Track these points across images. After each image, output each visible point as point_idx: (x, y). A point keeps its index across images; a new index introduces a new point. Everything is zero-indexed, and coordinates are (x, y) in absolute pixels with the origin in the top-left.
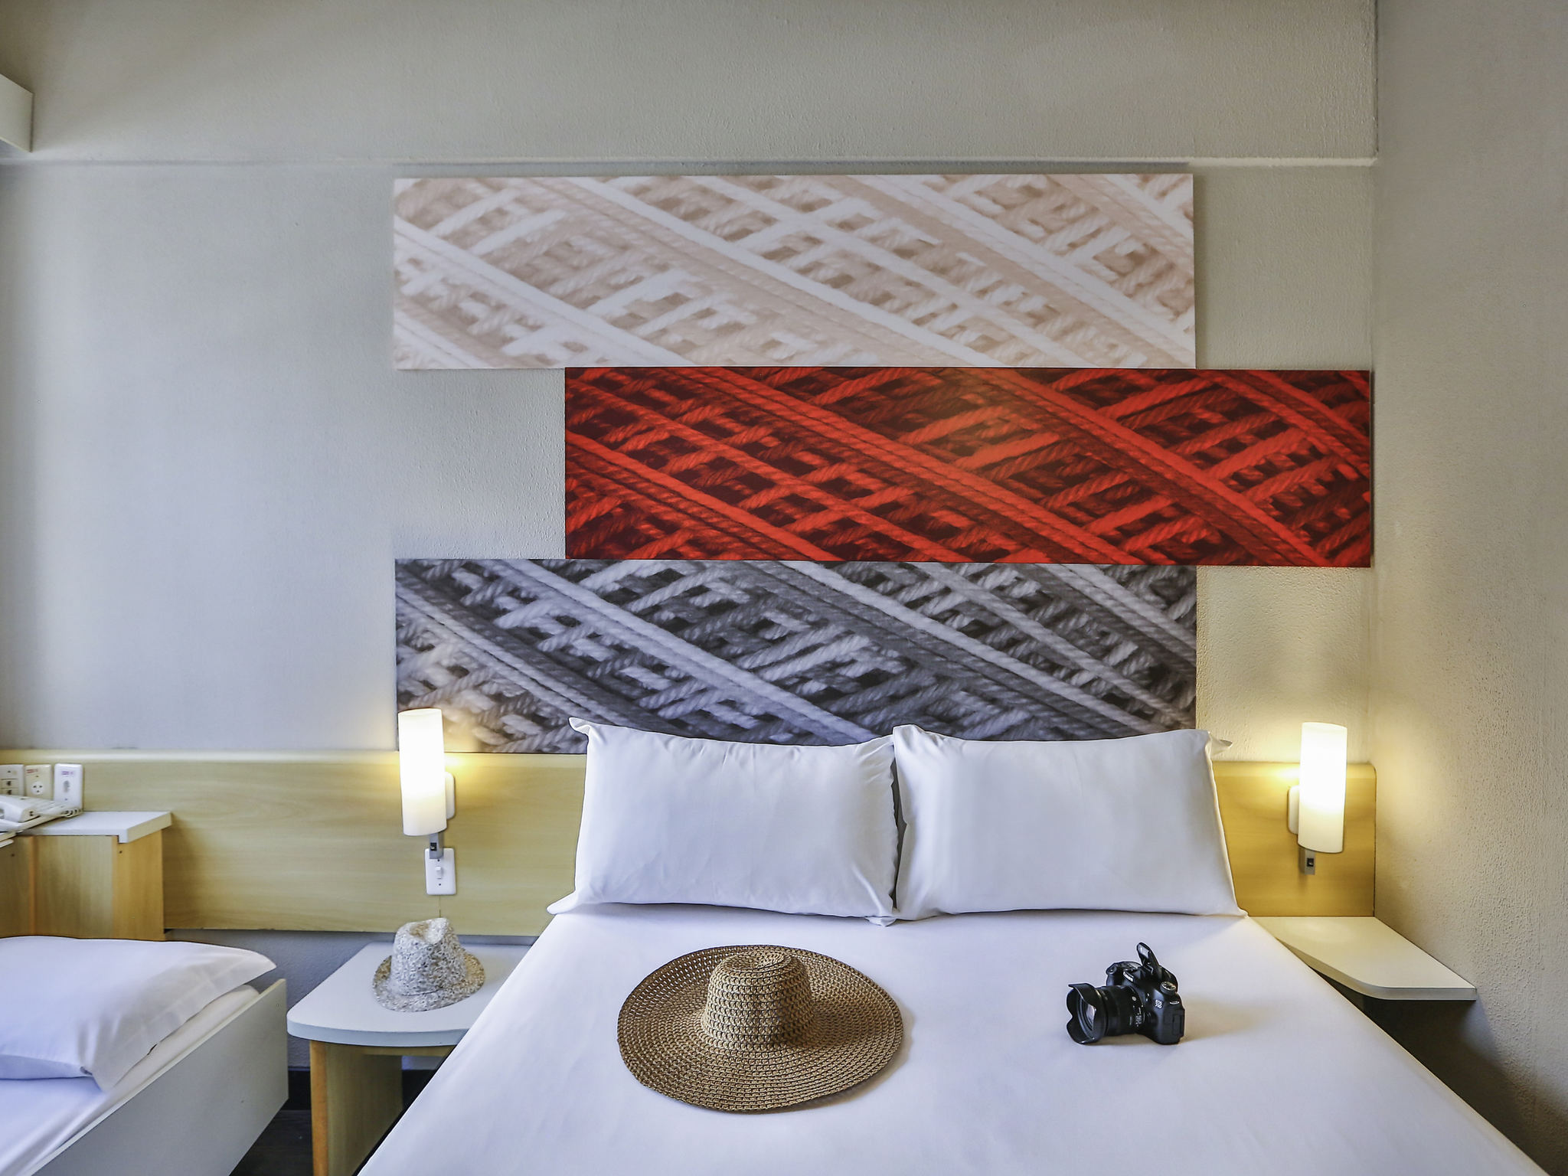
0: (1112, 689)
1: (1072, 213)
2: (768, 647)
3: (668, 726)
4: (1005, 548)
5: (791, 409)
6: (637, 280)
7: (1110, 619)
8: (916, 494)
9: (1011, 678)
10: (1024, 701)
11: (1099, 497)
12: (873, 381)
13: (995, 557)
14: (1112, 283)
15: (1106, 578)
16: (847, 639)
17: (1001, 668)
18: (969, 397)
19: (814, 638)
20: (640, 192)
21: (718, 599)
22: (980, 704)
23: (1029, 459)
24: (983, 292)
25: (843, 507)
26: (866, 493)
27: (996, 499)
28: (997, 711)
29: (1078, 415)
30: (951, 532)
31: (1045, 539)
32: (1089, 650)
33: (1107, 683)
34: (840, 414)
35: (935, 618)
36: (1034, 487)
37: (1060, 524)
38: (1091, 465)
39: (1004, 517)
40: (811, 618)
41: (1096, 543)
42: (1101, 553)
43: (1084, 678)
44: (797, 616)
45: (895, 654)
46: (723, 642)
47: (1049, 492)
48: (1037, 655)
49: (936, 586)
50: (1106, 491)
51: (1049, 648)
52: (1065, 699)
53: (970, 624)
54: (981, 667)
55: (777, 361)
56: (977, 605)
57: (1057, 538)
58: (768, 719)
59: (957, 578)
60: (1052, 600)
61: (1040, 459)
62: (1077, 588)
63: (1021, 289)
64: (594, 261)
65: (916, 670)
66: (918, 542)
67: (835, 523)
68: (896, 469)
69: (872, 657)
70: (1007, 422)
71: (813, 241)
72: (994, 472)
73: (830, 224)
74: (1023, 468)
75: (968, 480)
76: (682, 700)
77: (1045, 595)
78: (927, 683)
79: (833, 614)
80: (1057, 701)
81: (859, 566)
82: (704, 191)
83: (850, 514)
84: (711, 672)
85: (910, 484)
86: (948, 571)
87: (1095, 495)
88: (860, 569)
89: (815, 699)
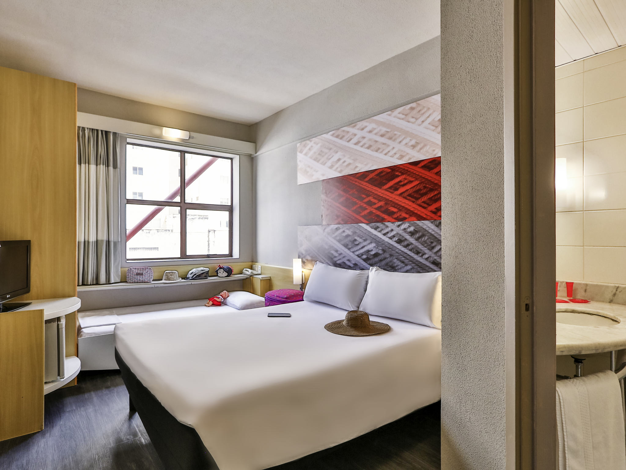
0: (434, 260)
1: (423, 111)
2: (356, 246)
3: (338, 265)
4: (406, 217)
5: (360, 183)
6: (333, 156)
7: (433, 238)
8: (385, 203)
9: (407, 256)
10: (411, 263)
11: (430, 199)
12: (376, 173)
13: (403, 219)
14: (433, 130)
15: (432, 225)
16: (371, 244)
17: (405, 253)
18: (397, 173)
19: (365, 243)
20: (333, 135)
21: (347, 234)
22: (400, 263)
23: (412, 189)
24: (400, 142)
25: (370, 208)
26: (375, 204)
27: (404, 202)
28: (404, 265)
29: (424, 174)
30: (394, 213)
31: (416, 213)
32: (428, 247)
33: (433, 258)
34: (369, 183)
35: (389, 238)
36: (413, 198)
37: (420, 208)
38: (428, 189)
39: (406, 208)
40: (364, 238)
41: (429, 214)
42: (431, 217)
43: (426, 256)
44: (361, 238)
45: (381, 248)
46: (347, 245)
47: (417, 199)
48: (414, 249)
49: (389, 229)
50: (432, 197)
51: (417, 247)
52: (421, 263)
53: (397, 240)
54: (400, 252)
55: (357, 171)
56: (399, 234)
57: (419, 213)
58: (355, 265)
59: (394, 226)
60: (418, 232)
61: (415, 189)
62: (424, 228)
63: (410, 138)
64: (326, 154)
65: (385, 253)
66: (386, 217)
67: (368, 213)
68: (381, 197)
69: (376, 249)
70: (406, 179)
71: (364, 138)
72: (403, 195)
73: (367, 132)
74: (410, 193)
75: (397, 198)
76: (340, 259)
77: (416, 231)
78: (388, 257)
79: (368, 237)
80: (419, 263)
81: (373, 224)
82: (344, 131)
83: (372, 210)
84: (345, 252)
85: (384, 200)
86: (392, 224)
87: (429, 198)
88: (373, 225)
89: (365, 260)
